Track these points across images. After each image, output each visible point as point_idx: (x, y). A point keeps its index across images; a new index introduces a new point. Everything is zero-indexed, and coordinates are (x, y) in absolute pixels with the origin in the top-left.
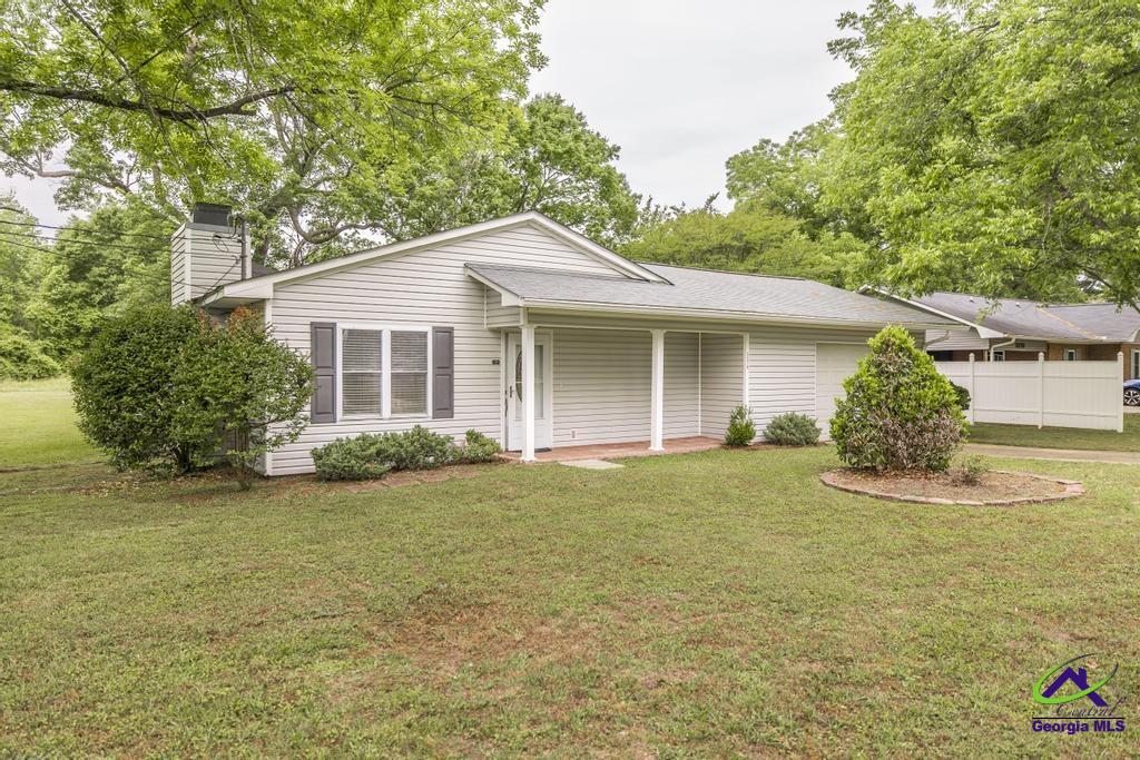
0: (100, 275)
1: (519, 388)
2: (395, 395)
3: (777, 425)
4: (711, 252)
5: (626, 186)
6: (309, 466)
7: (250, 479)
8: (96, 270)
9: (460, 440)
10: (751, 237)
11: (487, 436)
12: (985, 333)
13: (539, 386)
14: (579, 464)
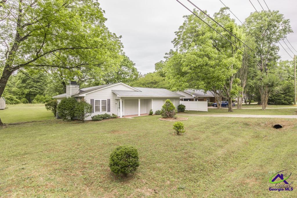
0: (29, 82)
1: (120, 107)
2: (102, 109)
3: (157, 112)
4: (150, 83)
5: (137, 70)
6: (91, 119)
7: (83, 121)
8: (28, 81)
9: (111, 115)
10: (156, 81)
11: (115, 114)
12: (193, 96)
13: (122, 107)
14: (128, 118)
